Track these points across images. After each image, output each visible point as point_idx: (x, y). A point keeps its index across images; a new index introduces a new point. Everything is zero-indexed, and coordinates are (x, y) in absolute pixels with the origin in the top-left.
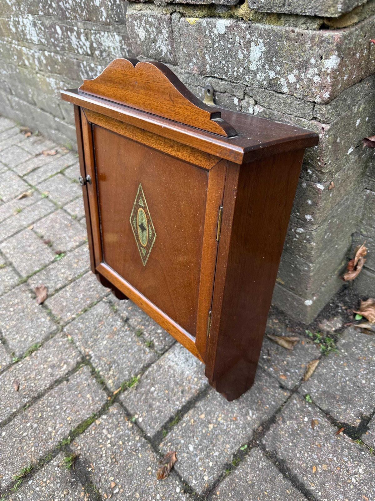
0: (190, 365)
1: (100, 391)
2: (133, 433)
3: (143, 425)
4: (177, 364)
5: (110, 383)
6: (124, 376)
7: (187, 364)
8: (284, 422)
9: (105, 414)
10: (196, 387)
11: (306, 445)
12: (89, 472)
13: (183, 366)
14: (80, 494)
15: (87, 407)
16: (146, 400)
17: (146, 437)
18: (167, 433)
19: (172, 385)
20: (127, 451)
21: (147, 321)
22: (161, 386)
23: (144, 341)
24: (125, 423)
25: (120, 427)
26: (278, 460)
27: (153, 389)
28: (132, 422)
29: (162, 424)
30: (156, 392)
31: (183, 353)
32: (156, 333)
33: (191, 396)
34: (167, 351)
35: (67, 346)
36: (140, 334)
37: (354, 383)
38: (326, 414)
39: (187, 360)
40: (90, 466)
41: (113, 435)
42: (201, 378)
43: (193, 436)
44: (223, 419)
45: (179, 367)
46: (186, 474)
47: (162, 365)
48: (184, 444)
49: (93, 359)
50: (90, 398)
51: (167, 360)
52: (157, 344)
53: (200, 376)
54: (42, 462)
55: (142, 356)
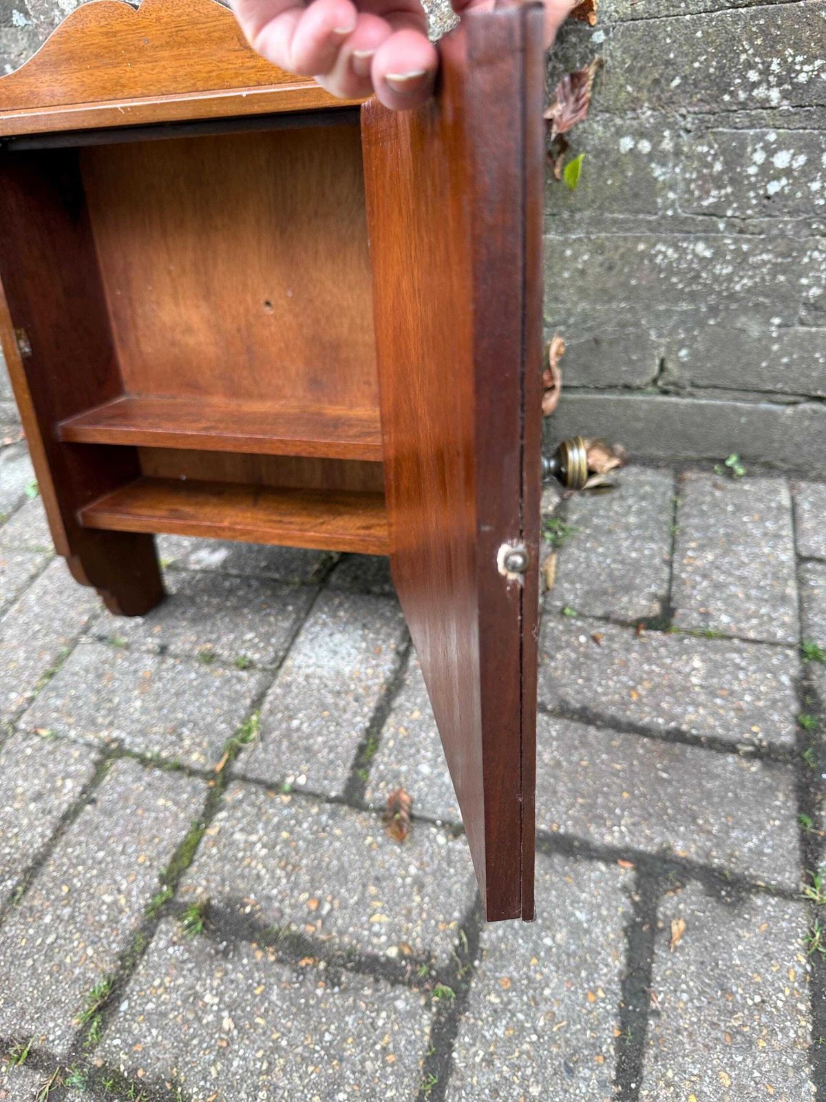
0: (346, 656)
1: (184, 781)
2: (300, 807)
3: (312, 786)
4: (319, 666)
5: (195, 760)
6: (220, 734)
7: (339, 656)
8: (552, 658)
9: (221, 810)
10: (376, 681)
11: (603, 672)
12: (251, 914)
13: (332, 663)
14: (254, 957)
15: (170, 821)
16: (293, 747)
17: (330, 800)
18: (367, 772)
19: (330, 699)
20: (305, 839)
21: (212, 632)
22: (310, 711)
23: (225, 664)
24: (272, 801)
25: (266, 812)
26: (574, 712)
27: (295, 723)
28: (286, 794)
29: (349, 765)
30: (305, 725)
31: (321, 646)
32: (244, 642)
33: (376, 697)
34: (284, 659)
35: (49, 748)
36: (209, 658)
37: (622, 562)
38: (606, 619)
39: (335, 653)
40: (244, 905)
41: (261, 832)
42: (377, 666)
43: (418, 751)
45: (326, 668)
46: (439, 811)
47: (290, 682)
48: (409, 771)
49: (128, 740)
50: (170, 804)
51: (296, 670)
52: (257, 656)
53: (374, 662)
54: (130, 959)
55: (238, 687)
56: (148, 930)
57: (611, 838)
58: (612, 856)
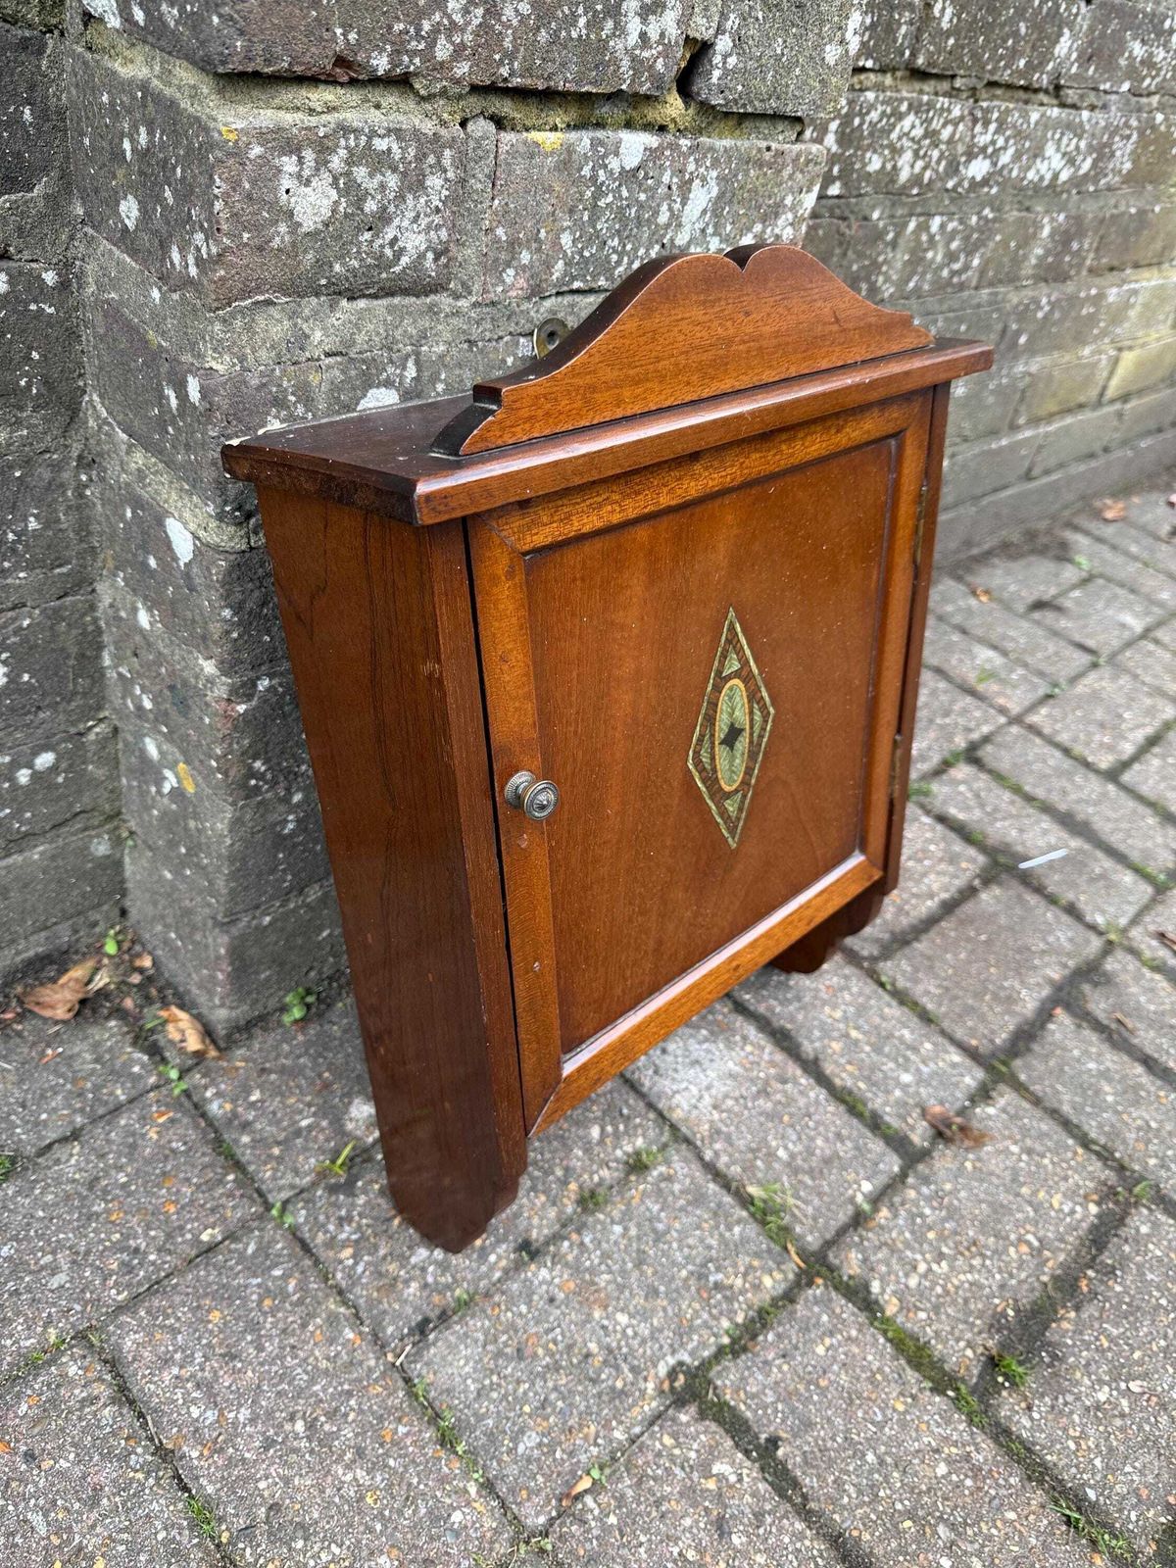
0: (710, 1056)
1: (800, 1308)
2: (902, 1204)
3: (878, 1181)
4: (708, 1088)
5: (772, 1283)
6: (744, 1240)
7: (706, 1064)
9: (867, 1287)
10: (767, 1050)
12: (1017, 1311)
13: (712, 1074)
14: (1067, 1331)
15: (856, 1350)
17: (903, 1176)
18: (887, 1123)
19: (766, 1105)
20: (944, 1220)
21: (548, 1172)
22: (773, 1131)
23: (623, 1183)
24: (882, 1227)
25: (893, 1240)
27: (781, 1153)
28: (876, 1210)
29: (869, 1134)
30: (791, 1146)
31: (676, 1070)
32: (601, 1142)
33: (790, 1063)
34: (661, 1114)
36: (590, 1201)
39: (697, 1062)
40: (1004, 1315)
41: (918, 1257)
42: (745, 1038)
43: (882, 1070)
44: (834, 1007)
45: (715, 1083)
46: (958, 1094)
47: (711, 1127)
48: (903, 1091)
49: (686, 1358)
50: (828, 1341)
51: (695, 1113)
52: (640, 1142)
53: (738, 1038)
54: (1036, 1470)
55: (677, 1187)
56: (1002, 1435)
57: (1029, 1002)
58: (1045, 1015)
